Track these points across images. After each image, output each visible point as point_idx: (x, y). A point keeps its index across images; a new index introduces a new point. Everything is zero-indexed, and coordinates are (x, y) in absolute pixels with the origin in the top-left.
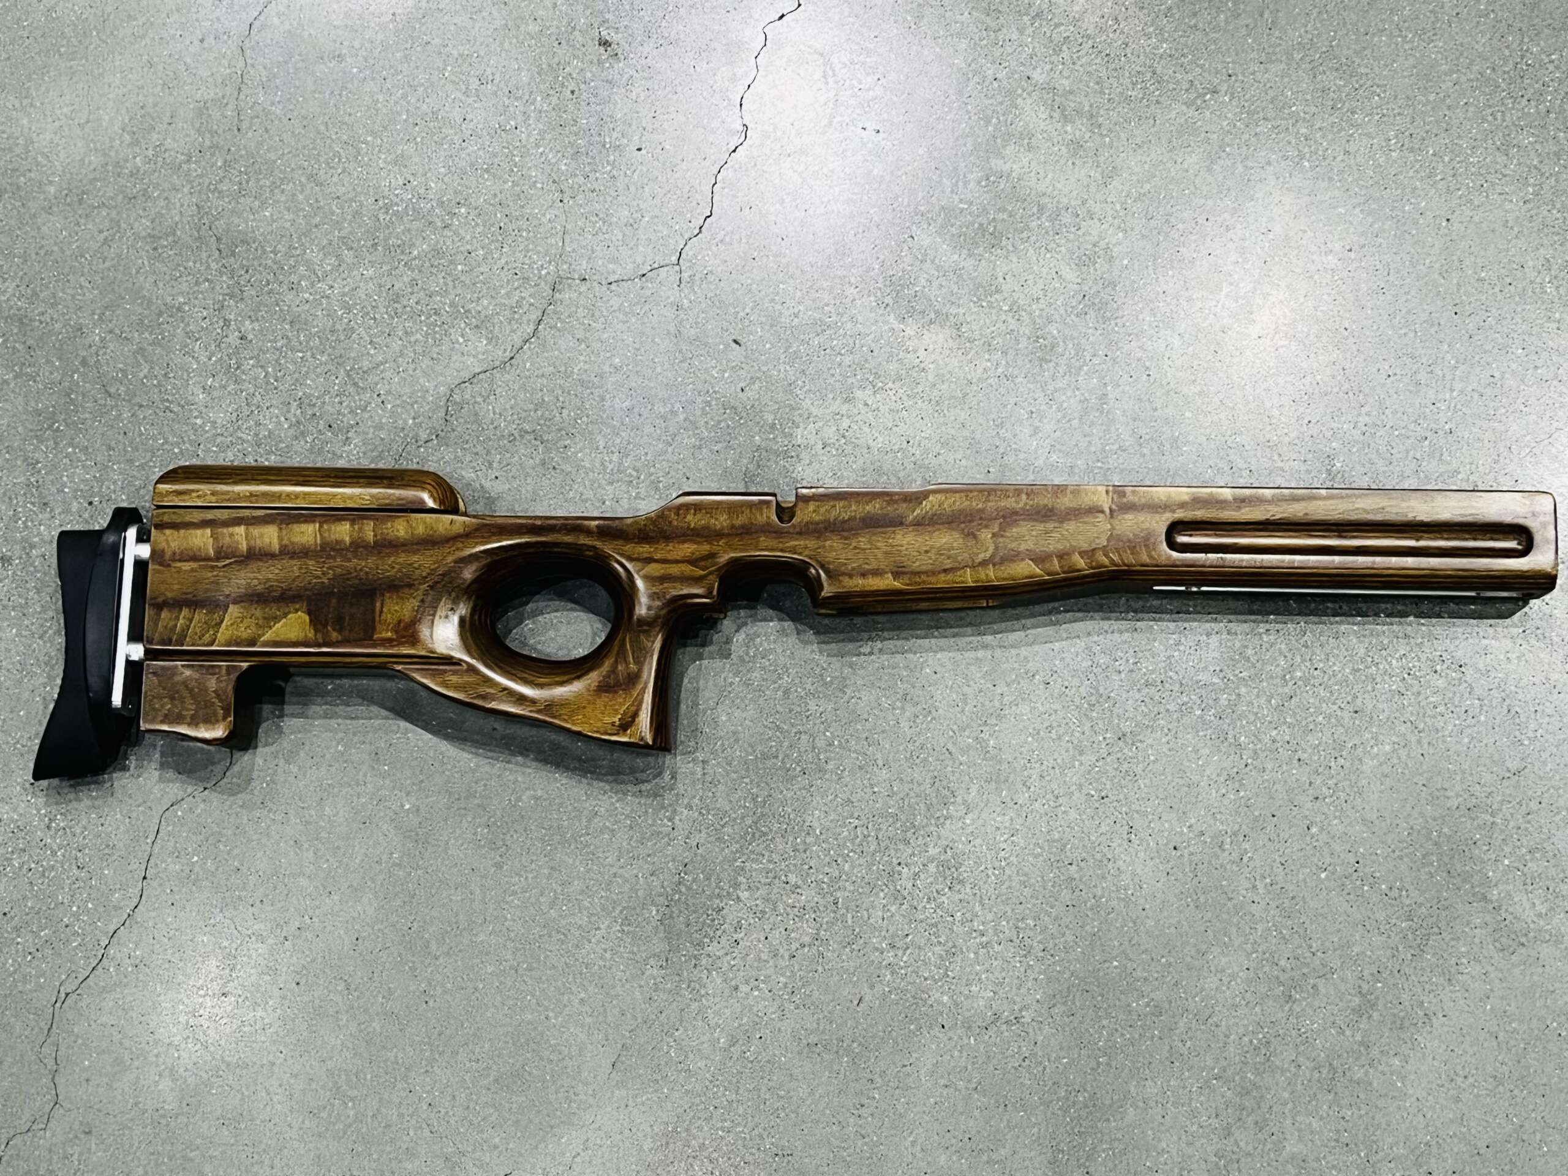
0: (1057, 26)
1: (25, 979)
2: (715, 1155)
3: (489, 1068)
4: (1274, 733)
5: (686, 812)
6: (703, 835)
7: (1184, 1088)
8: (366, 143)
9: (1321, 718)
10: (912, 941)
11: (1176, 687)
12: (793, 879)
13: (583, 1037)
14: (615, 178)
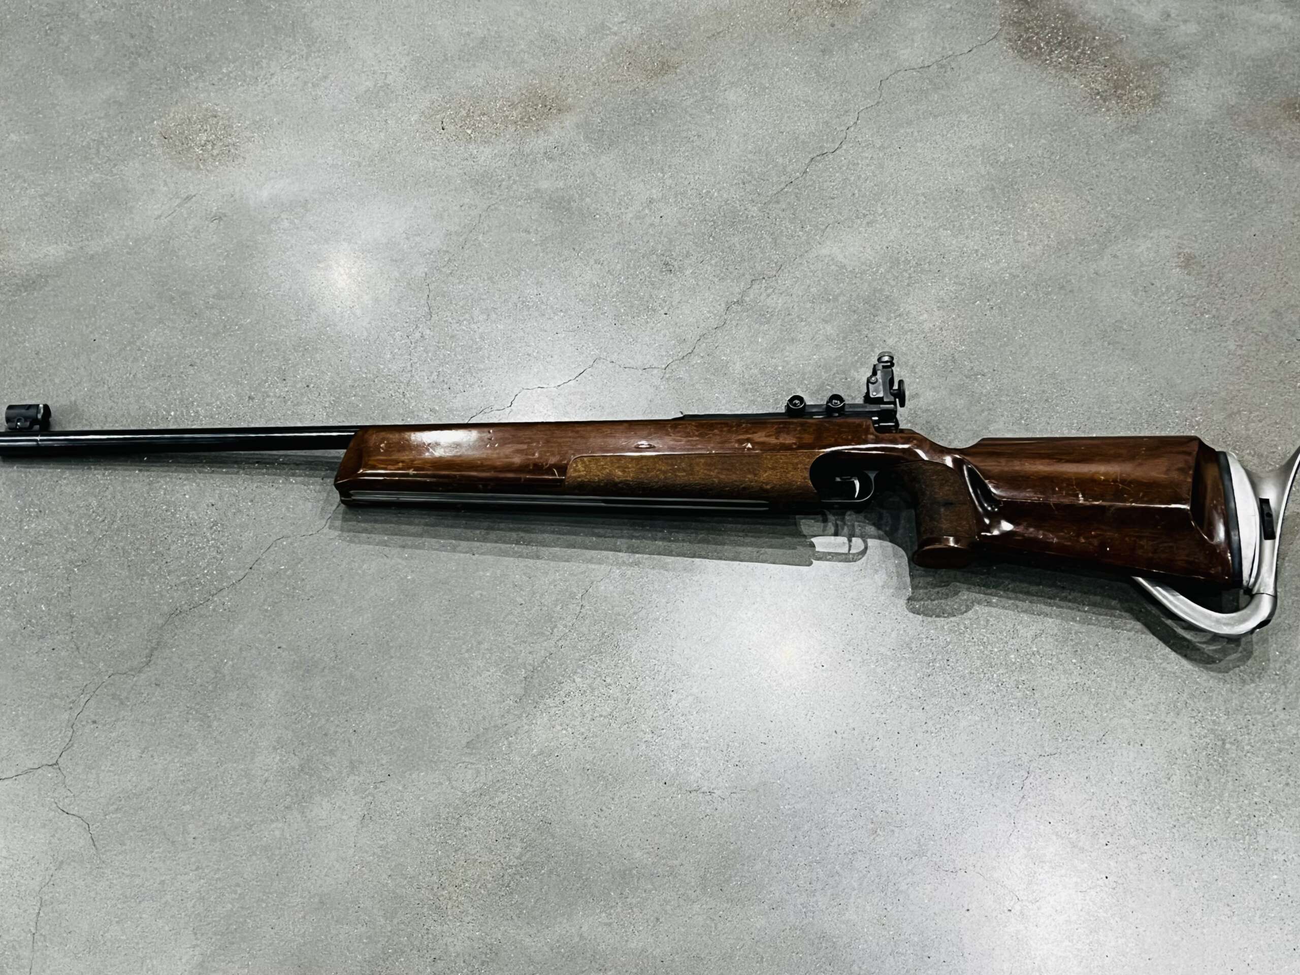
0: (909, 323)
2: (506, 810)
4: (913, 690)
5: (562, 627)
6: (567, 642)
7: (796, 861)
8: (525, 271)
10: (665, 733)
11: (865, 651)
12: (608, 680)
13: (456, 724)
14: (647, 322)
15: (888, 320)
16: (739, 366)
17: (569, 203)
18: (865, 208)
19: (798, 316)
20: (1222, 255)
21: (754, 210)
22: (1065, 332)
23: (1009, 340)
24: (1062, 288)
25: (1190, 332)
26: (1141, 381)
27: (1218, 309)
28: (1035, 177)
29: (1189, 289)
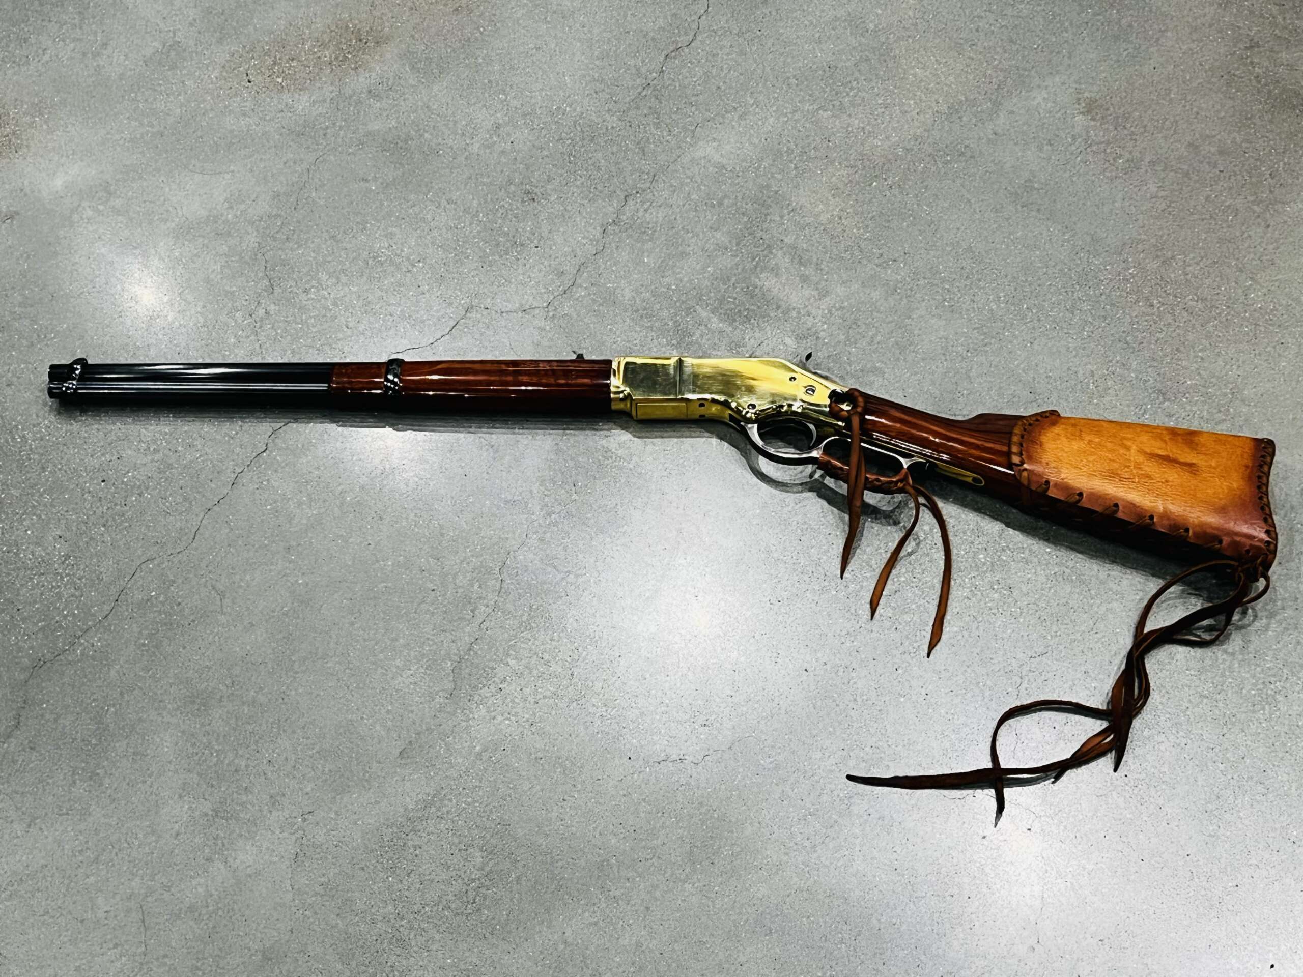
1: (20, 649)
2: (456, 819)
3: (314, 744)
5: (483, 608)
6: (493, 623)
7: (788, 818)
8: (371, 224)
9: (914, 606)
10: (619, 704)
11: (822, 577)
12: (546, 657)
13: (383, 734)
14: (518, 259)
15: (782, 217)
16: (628, 294)
17: (406, 141)
18: (733, 101)
19: (683, 228)
20: (1124, 94)
21: (613, 121)
22: (973, 201)
23: (914, 218)
24: (962, 154)
25: (1106, 181)
26: (1064, 241)
27: (1131, 152)
28: (910, 40)
29: (1096, 135)
